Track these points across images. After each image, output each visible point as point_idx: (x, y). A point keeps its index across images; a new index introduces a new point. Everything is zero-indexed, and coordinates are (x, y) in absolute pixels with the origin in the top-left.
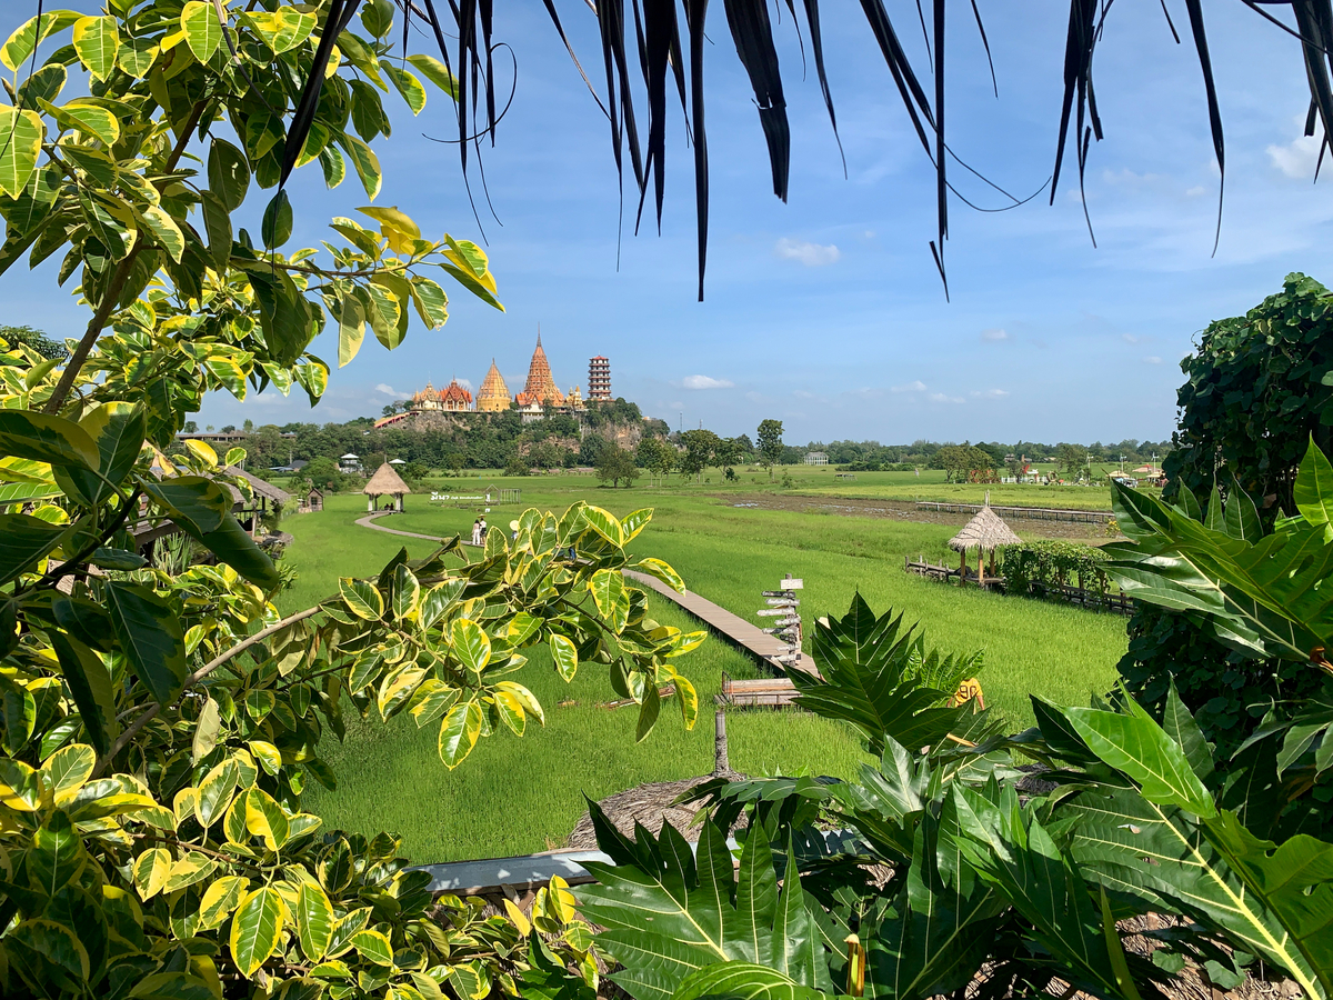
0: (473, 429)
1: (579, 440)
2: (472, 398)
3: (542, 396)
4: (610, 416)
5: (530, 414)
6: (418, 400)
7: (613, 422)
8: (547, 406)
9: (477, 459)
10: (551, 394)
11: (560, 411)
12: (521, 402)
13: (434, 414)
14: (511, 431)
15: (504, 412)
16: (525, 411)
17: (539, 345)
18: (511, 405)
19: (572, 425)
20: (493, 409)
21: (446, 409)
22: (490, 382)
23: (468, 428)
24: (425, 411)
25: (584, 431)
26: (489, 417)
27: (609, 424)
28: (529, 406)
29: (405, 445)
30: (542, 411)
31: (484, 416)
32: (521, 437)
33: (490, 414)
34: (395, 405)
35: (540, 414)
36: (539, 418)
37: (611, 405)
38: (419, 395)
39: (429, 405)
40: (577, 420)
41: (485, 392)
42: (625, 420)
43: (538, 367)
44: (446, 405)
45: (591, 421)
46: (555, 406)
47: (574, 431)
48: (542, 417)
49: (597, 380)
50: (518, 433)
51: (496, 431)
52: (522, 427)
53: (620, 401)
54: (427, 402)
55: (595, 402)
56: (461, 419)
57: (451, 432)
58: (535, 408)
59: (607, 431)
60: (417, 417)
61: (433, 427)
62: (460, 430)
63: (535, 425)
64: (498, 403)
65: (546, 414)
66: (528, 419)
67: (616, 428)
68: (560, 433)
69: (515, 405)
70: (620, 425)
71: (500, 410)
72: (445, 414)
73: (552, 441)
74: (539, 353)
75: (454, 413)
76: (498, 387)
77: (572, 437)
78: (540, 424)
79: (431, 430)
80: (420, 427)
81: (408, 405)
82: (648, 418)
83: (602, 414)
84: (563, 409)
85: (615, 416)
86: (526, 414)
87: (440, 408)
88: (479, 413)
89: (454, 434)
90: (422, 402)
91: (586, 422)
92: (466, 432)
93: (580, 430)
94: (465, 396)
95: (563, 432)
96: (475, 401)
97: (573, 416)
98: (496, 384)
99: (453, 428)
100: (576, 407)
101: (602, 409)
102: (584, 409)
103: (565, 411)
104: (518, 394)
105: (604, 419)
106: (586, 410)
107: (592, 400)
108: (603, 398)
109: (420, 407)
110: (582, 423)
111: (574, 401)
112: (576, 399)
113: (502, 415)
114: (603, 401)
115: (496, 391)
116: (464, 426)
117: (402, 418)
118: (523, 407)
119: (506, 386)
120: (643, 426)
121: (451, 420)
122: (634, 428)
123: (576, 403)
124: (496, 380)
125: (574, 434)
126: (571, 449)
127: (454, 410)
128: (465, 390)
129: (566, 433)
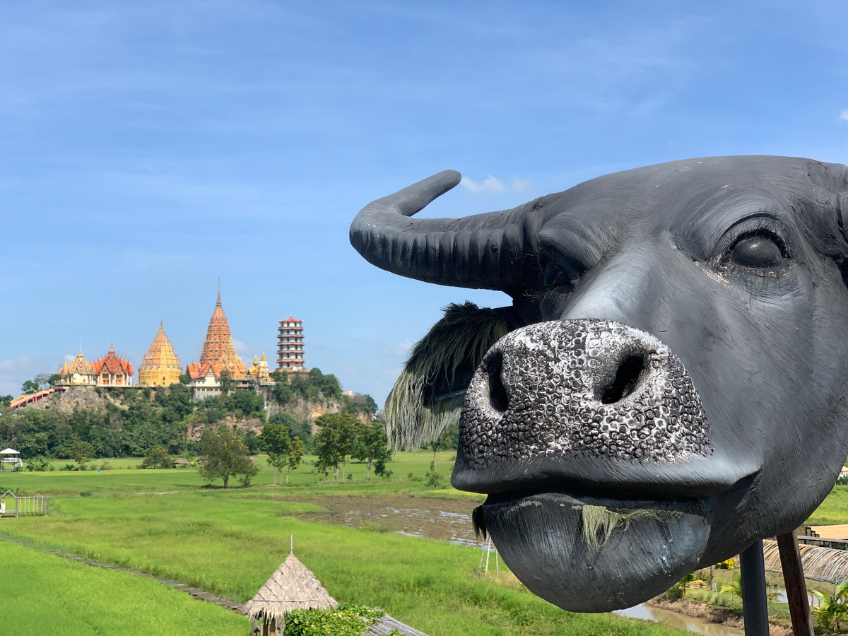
0: (131, 408)
1: (263, 421)
2: (134, 369)
3: (219, 367)
4: (302, 391)
5: (203, 388)
6: (66, 373)
7: (306, 398)
8: (226, 380)
9: (133, 445)
10: (231, 364)
11: (241, 385)
12: (194, 375)
13: (84, 390)
14: (179, 410)
15: (172, 387)
16: (197, 384)
17: (219, 305)
18: (181, 378)
19: (255, 402)
20: (159, 383)
21: (101, 384)
22: (156, 350)
23: (126, 407)
24: (72, 387)
25: (269, 409)
26: (153, 393)
27: (301, 401)
28: (202, 379)
29: (45, 429)
30: (218, 384)
31: (147, 393)
32: (191, 417)
33: (154, 389)
34: (37, 380)
35: (216, 389)
36: (214, 394)
37: (305, 377)
38: (67, 368)
39: (78, 379)
40: (261, 396)
41: (148, 363)
42: (321, 396)
43: (217, 332)
44: (100, 379)
45: (279, 396)
46: (235, 378)
47: (258, 409)
48: (219, 393)
49: (288, 347)
50: (189, 412)
51: (160, 410)
52: (193, 405)
53: (315, 372)
54: (76, 376)
55: (285, 374)
56: (118, 396)
57: (104, 412)
58: (210, 381)
59: (299, 410)
60: (63, 394)
61: (82, 407)
62: (115, 409)
63: (209, 403)
64: (165, 376)
65: (224, 389)
66: (201, 395)
67: (310, 405)
68: (239, 411)
69: (186, 378)
70: (315, 401)
71: (167, 385)
72: (98, 390)
73: (230, 422)
74: (219, 315)
75: (110, 389)
76: (166, 355)
77: (254, 416)
78: (215, 400)
79: (79, 409)
80: (66, 406)
81: (53, 380)
82: (351, 394)
83: (293, 388)
84: (244, 382)
85: (309, 391)
86: (199, 388)
87: (92, 383)
88: (140, 388)
89: (108, 415)
90: (70, 376)
91: (273, 398)
92: (123, 412)
93: (266, 407)
94: (125, 368)
95: (244, 410)
96: (136, 374)
97: (257, 391)
98: (163, 353)
99: (107, 407)
100: (261, 380)
101: (293, 382)
102: (271, 382)
103: (247, 385)
104: (190, 365)
105: (295, 395)
106: (274, 383)
107: (281, 371)
108: (295, 369)
109: (68, 382)
110: (268, 399)
111: (259, 373)
112: (262, 370)
113: (170, 391)
114: (294, 373)
115: (163, 361)
116: (121, 404)
117: (45, 395)
118: (195, 380)
119: (176, 356)
120: (344, 404)
121: (105, 397)
122: (332, 405)
123: (261, 375)
124: (163, 349)
125: (258, 413)
126: (252, 432)
127: (110, 385)
128: (124, 360)
129: (247, 412)
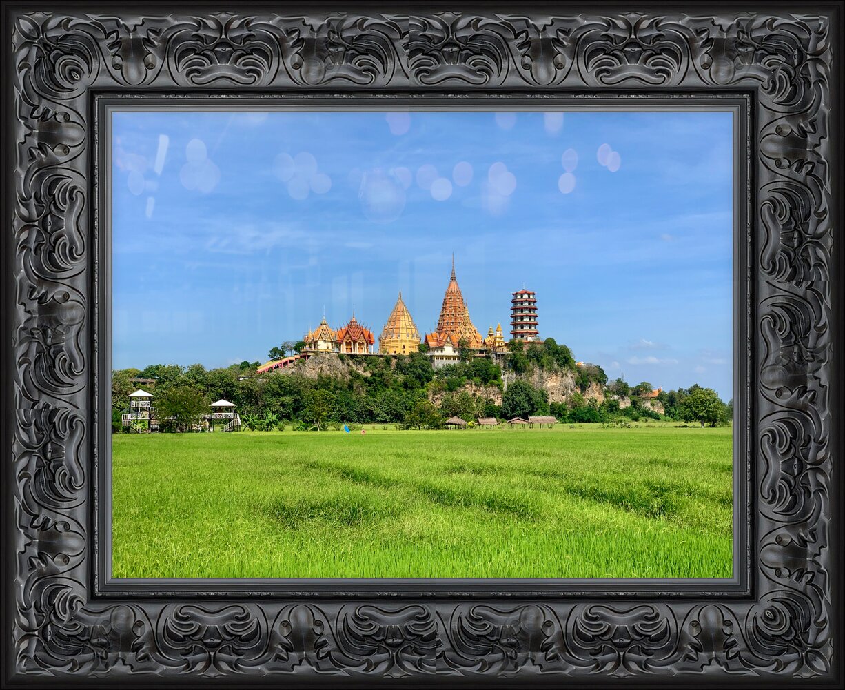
0: (373, 375)
1: (501, 389)
2: (375, 338)
3: (456, 337)
4: (538, 360)
5: (442, 357)
6: (310, 340)
7: (542, 367)
8: (463, 348)
9: (377, 411)
10: (468, 335)
11: (478, 355)
12: (432, 344)
13: (328, 356)
14: (419, 377)
15: (412, 356)
16: (436, 353)
17: (453, 279)
18: (420, 347)
19: (493, 371)
20: (399, 351)
21: (343, 351)
22: (396, 320)
23: (368, 374)
24: (317, 353)
25: (507, 378)
26: (394, 361)
27: (537, 370)
28: (441, 348)
29: (290, 393)
30: (456, 353)
31: (388, 360)
32: (432, 385)
33: (395, 357)
34: (284, 347)
35: (454, 358)
36: (453, 362)
37: (539, 347)
38: (311, 335)
39: (322, 346)
40: (498, 365)
41: (389, 332)
42: (556, 366)
43: (451, 306)
44: (344, 347)
45: (515, 366)
46: (472, 348)
47: (495, 378)
48: (457, 362)
49: (522, 317)
50: (429, 380)
51: (401, 378)
52: (433, 373)
53: (550, 343)
54: (320, 342)
55: (521, 344)
56: (360, 363)
57: (348, 378)
58: (449, 350)
59: (535, 379)
60: (308, 361)
61: (327, 372)
62: (358, 376)
63: (449, 371)
64: (404, 344)
65: (462, 358)
66: (439, 364)
67: (545, 374)
68: (478, 380)
69: (425, 347)
70: (550, 371)
71: (407, 353)
72: (341, 357)
73: (469, 389)
74: (453, 287)
75: (352, 356)
76: (404, 325)
77: (492, 385)
78: (454, 369)
79: (324, 376)
80: (311, 372)
81: (298, 347)
82: (582, 364)
83: (529, 357)
84: (481, 352)
85: (544, 361)
86: (438, 357)
87: (336, 350)
88: (381, 356)
89: (351, 381)
90: (315, 343)
91: (509, 367)
92: (366, 379)
93: (502, 377)
94: (366, 336)
95: (483, 379)
96: (377, 343)
97: (494, 361)
98: (402, 323)
99: (350, 374)
100: (497, 350)
101: (529, 352)
102: (507, 352)
103: (484, 355)
104: (429, 334)
105: (531, 365)
106: (510, 353)
107: (517, 341)
108: (530, 339)
109: (313, 349)
110: (504, 368)
111: (494, 343)
112: (498, 340)
113: (409, 359)
114: (529, 342)
115: (403, 331)
116: (364, 371)
117: (291, 361)
118: (434, 349)
119: (415, 325)
120: (577, 373)
121: (348, 364)
122: (566, 375)
123: (497, 345)
124: (402, 318)
125: (496, 382)
126: (491, 400)
127: (353, 353)
128: (366, 329)
129: (485, 381)
